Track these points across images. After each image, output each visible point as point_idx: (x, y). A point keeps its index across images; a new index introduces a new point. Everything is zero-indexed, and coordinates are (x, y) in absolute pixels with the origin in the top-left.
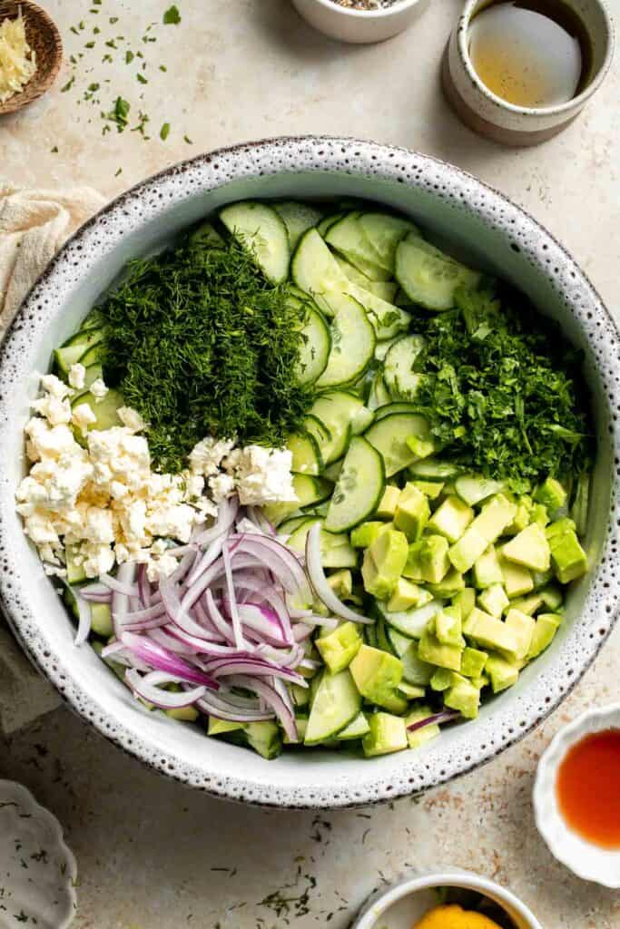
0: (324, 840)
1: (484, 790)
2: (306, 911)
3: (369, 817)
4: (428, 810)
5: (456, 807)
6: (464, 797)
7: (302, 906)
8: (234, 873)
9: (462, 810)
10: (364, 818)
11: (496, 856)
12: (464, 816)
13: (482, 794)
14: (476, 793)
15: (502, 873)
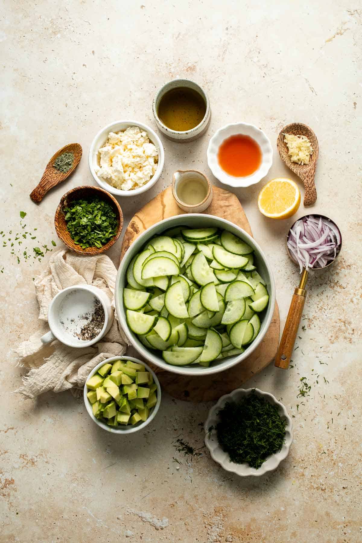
0: (294, 365)
1: (318, 307)
2: (310, 387)
3: (298, 347)
4: (310, 328)
5: (316, 320)
6: (315, 315)
7: (308, 387)
8: (282, 399)
9: (318, 319)
10: (297, 349)
11: (340, 320)
12: (320, 319)
13: (319, 309)
14: (317, 311)
15: (346, 322)
